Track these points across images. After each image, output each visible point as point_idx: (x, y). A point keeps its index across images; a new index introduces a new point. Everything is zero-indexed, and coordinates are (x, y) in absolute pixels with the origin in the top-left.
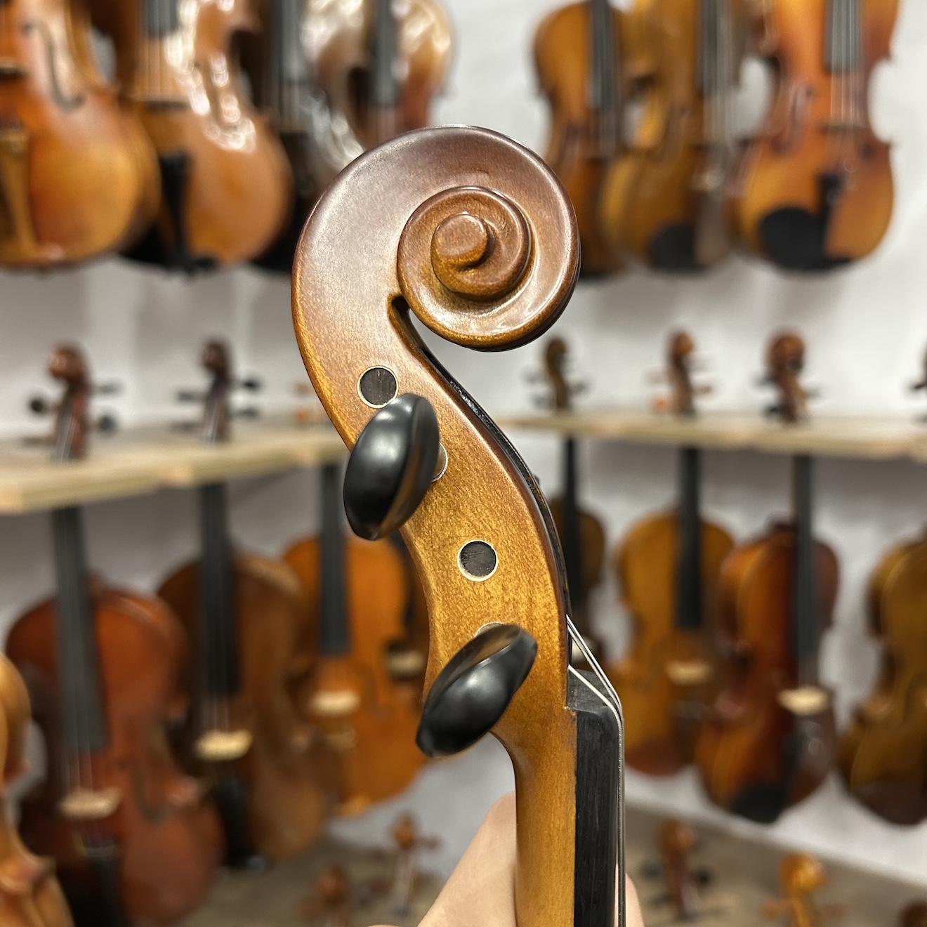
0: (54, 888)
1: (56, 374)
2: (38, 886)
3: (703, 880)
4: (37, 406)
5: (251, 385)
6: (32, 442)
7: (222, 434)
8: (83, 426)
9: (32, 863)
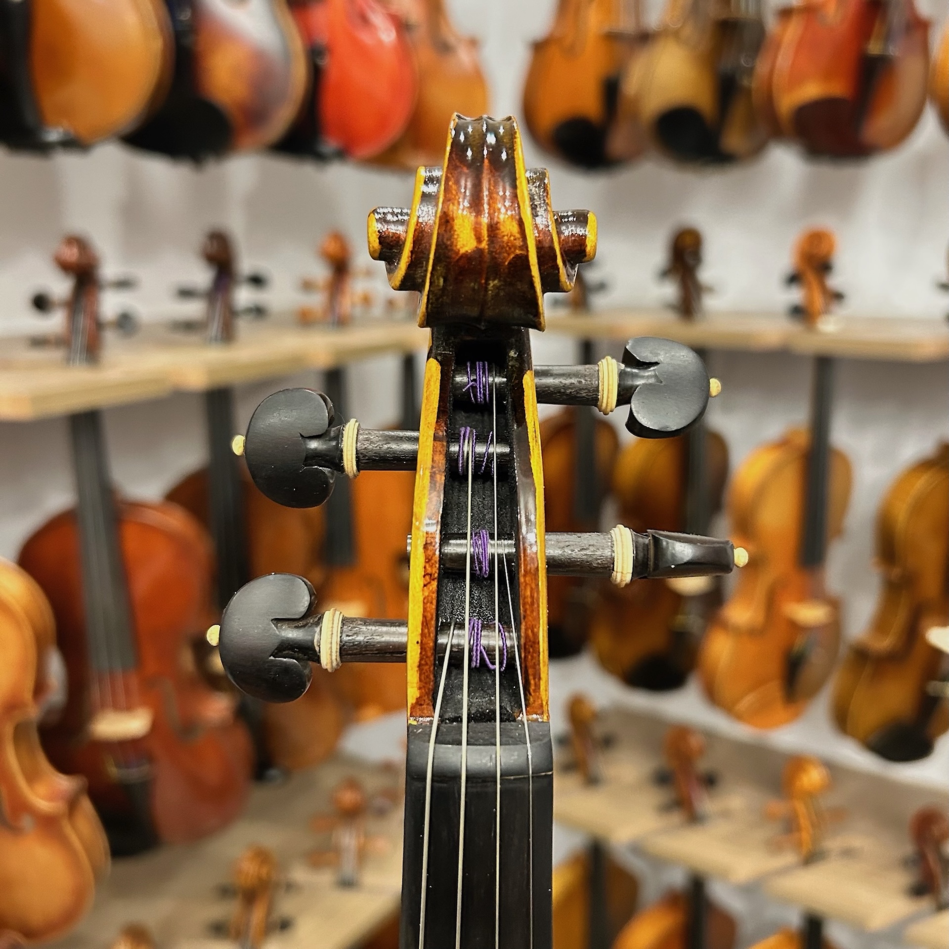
0: (86, 806)
1: (65, 267)
2: (72, 805)
3: (710, 781)
4: (41, 303)
5: (257, 281)
6: (39, 342)
7: (227, 335)
8: (99, 326)
9: (64, 783)
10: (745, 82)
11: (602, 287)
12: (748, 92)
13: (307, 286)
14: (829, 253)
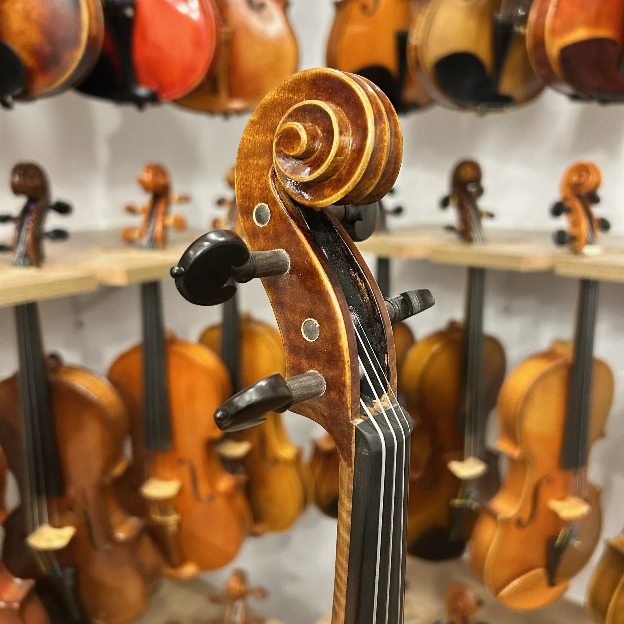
10: (521, 30)
11: (398, 211)
12: (522, 38)
13: (131, 210)
14: (597, 185)
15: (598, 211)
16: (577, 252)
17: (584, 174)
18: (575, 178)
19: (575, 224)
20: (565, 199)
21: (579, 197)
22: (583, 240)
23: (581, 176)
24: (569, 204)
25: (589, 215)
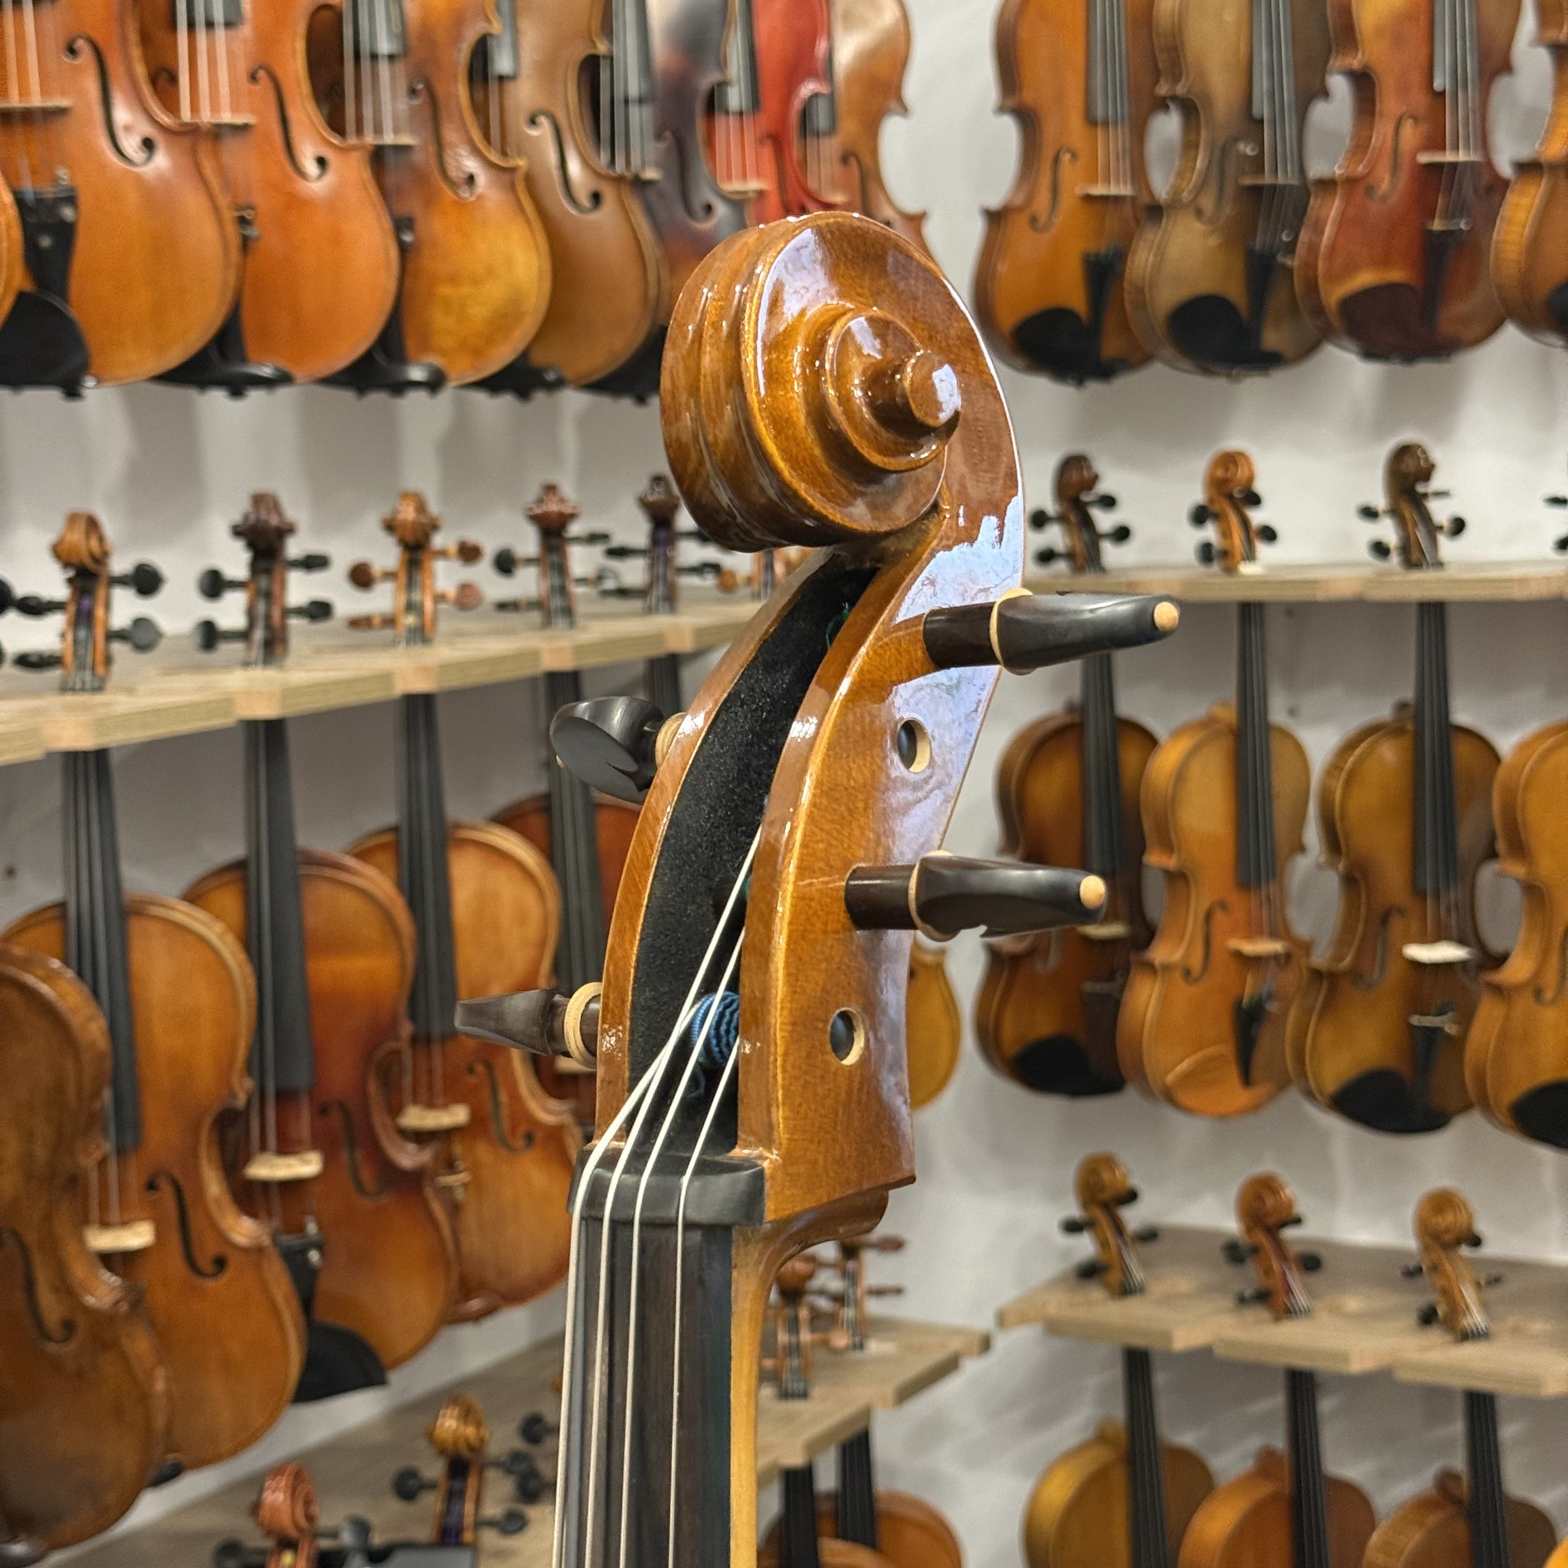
14: (1251, 479)
15: (1257, 517)
16: (1230, 570)
17: (1231, 466)
18: (1220, 473)
19: (1226, 534)
20: (1211, 501)
21: (1230, 497)
22: (1238, 555)
23: (1227, 469)
24: (1215, 508)
25: (1245, 523)
